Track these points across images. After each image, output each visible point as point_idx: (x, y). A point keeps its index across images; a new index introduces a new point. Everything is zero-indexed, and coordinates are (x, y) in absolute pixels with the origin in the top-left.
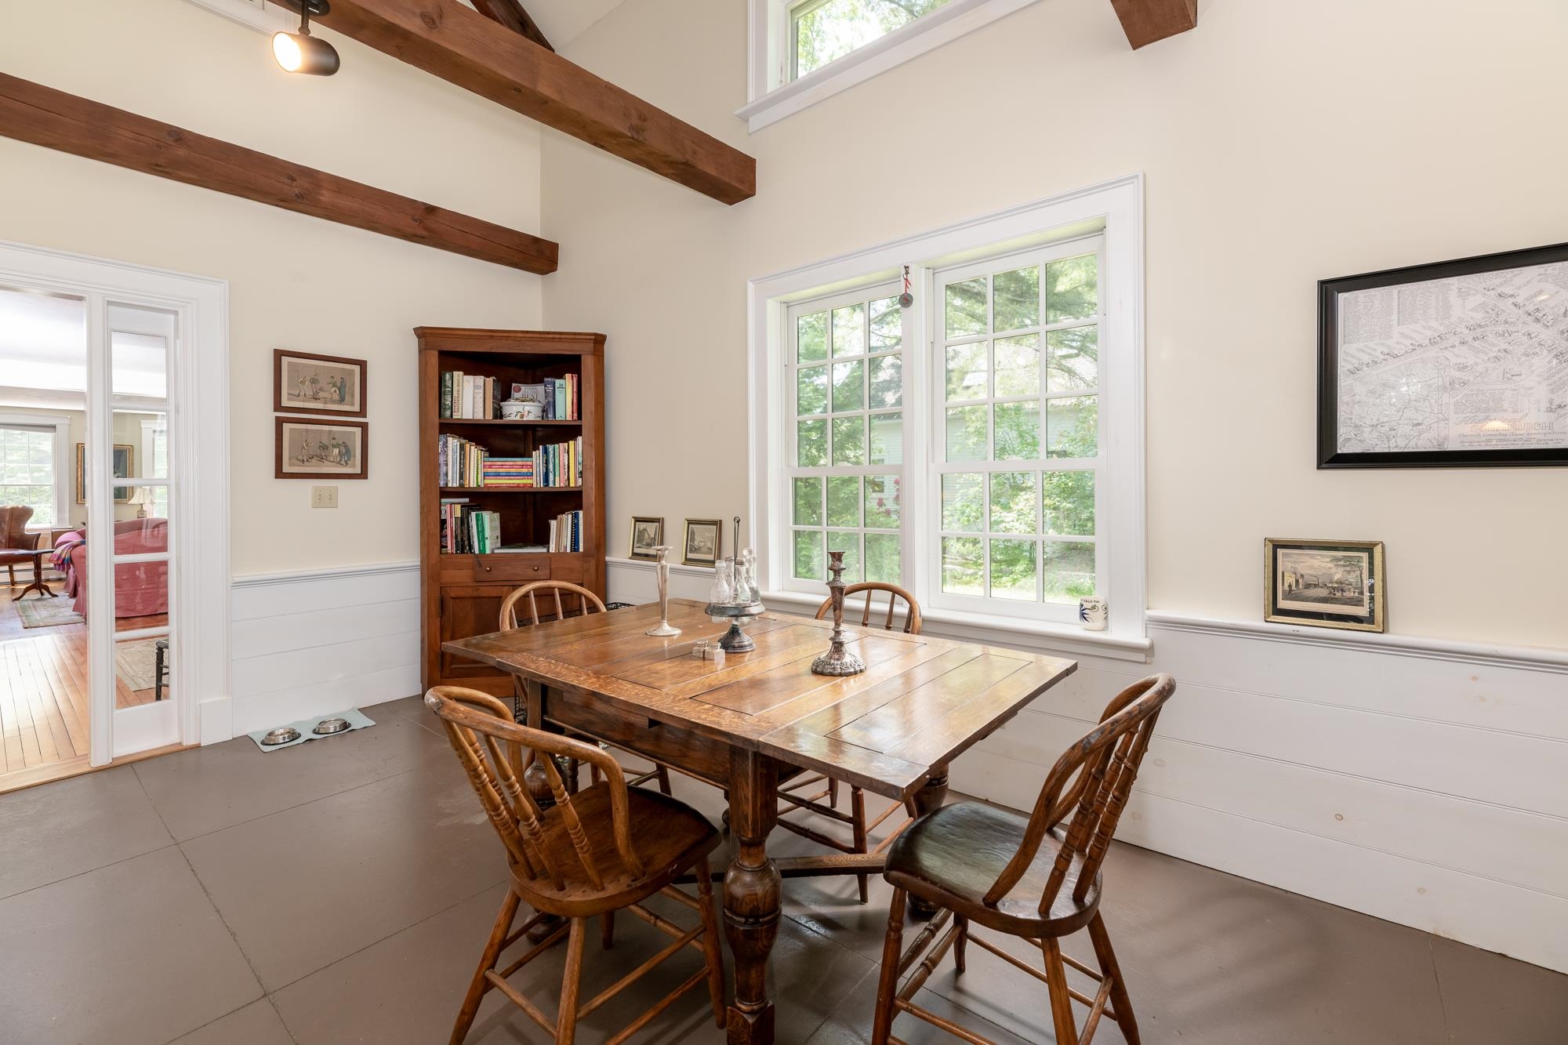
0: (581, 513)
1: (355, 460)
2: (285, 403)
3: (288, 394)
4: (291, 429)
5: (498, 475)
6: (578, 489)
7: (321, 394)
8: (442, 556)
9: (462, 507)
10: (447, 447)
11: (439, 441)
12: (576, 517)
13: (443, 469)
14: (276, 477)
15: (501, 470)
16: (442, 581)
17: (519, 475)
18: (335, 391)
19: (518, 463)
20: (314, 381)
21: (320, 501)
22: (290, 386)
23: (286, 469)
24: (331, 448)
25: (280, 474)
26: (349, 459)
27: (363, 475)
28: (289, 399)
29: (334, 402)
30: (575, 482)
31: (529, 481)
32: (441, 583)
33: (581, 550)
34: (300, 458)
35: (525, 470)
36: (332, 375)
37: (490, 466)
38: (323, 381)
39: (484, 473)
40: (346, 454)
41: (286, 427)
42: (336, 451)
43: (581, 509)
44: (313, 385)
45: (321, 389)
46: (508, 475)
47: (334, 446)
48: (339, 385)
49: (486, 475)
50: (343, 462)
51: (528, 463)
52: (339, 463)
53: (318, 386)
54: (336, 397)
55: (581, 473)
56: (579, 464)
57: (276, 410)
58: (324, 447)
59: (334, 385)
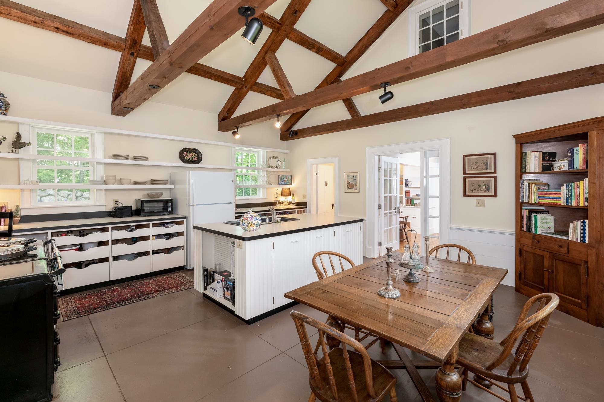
0: (587, 221)
1: (491, 190)
2: (467, 172)
3: (468, 169)
4: (468, 180)
5: (544, 198)
6: (586, 208)
7: (479, 167)
8: (521, 232)
9: (529, 211)
10: (523, 185)
11: (520, 182)
12: (584, 223)
13: (522, 194)
14: (464, 196)
15: (546, 196)
16: (521, 242)
17: (554, 198)
18: (484, 166)
19: (553, 192)
20: (476, 163)
21: (479, 204)
22: (468, 167)
23: (467, 193)
24: (482, 186)
25: (465, 195)
26: (489, 190)
27: (495, 196)
28: (468, 171)
29: (484, 169)
30: (583, 203)
31: (559, 202)
32: (520, 243)
33: (587, 242)
34: (472, 190)
35: (557, 196)
36: (483, 160)
37: (541, 194)
38: (480, 163)
39: (539, 197)
40: (488, 188)
41: (467, 180)
42: (484, 187)
43: (587, 219)
44: (476, 165)
45: (479, 166)
46: (549, 198)
47: (483, 185)
48: (485, 163)
49: (539, 198)
50: (487, 191)
51: (558, 193)
52: (485, 191)
53: (478, 165)
54: (484, 168)
55: (587, 199)
56: (586, 194)
57: (464, 175)
58: (480, 186)
59: (484, 164)
